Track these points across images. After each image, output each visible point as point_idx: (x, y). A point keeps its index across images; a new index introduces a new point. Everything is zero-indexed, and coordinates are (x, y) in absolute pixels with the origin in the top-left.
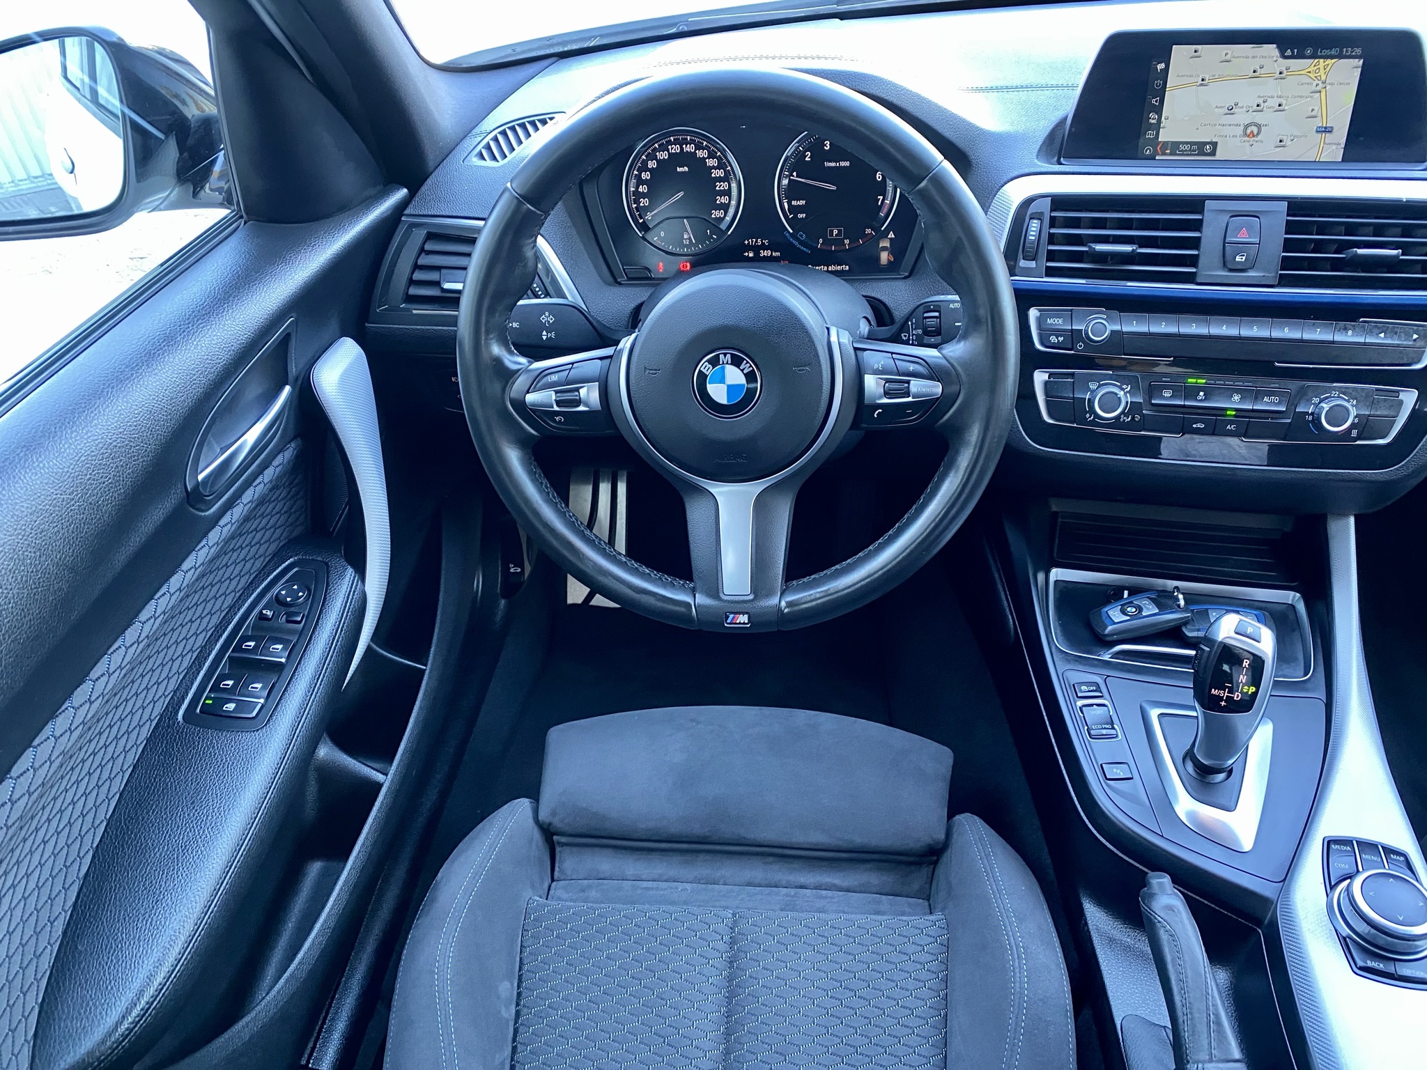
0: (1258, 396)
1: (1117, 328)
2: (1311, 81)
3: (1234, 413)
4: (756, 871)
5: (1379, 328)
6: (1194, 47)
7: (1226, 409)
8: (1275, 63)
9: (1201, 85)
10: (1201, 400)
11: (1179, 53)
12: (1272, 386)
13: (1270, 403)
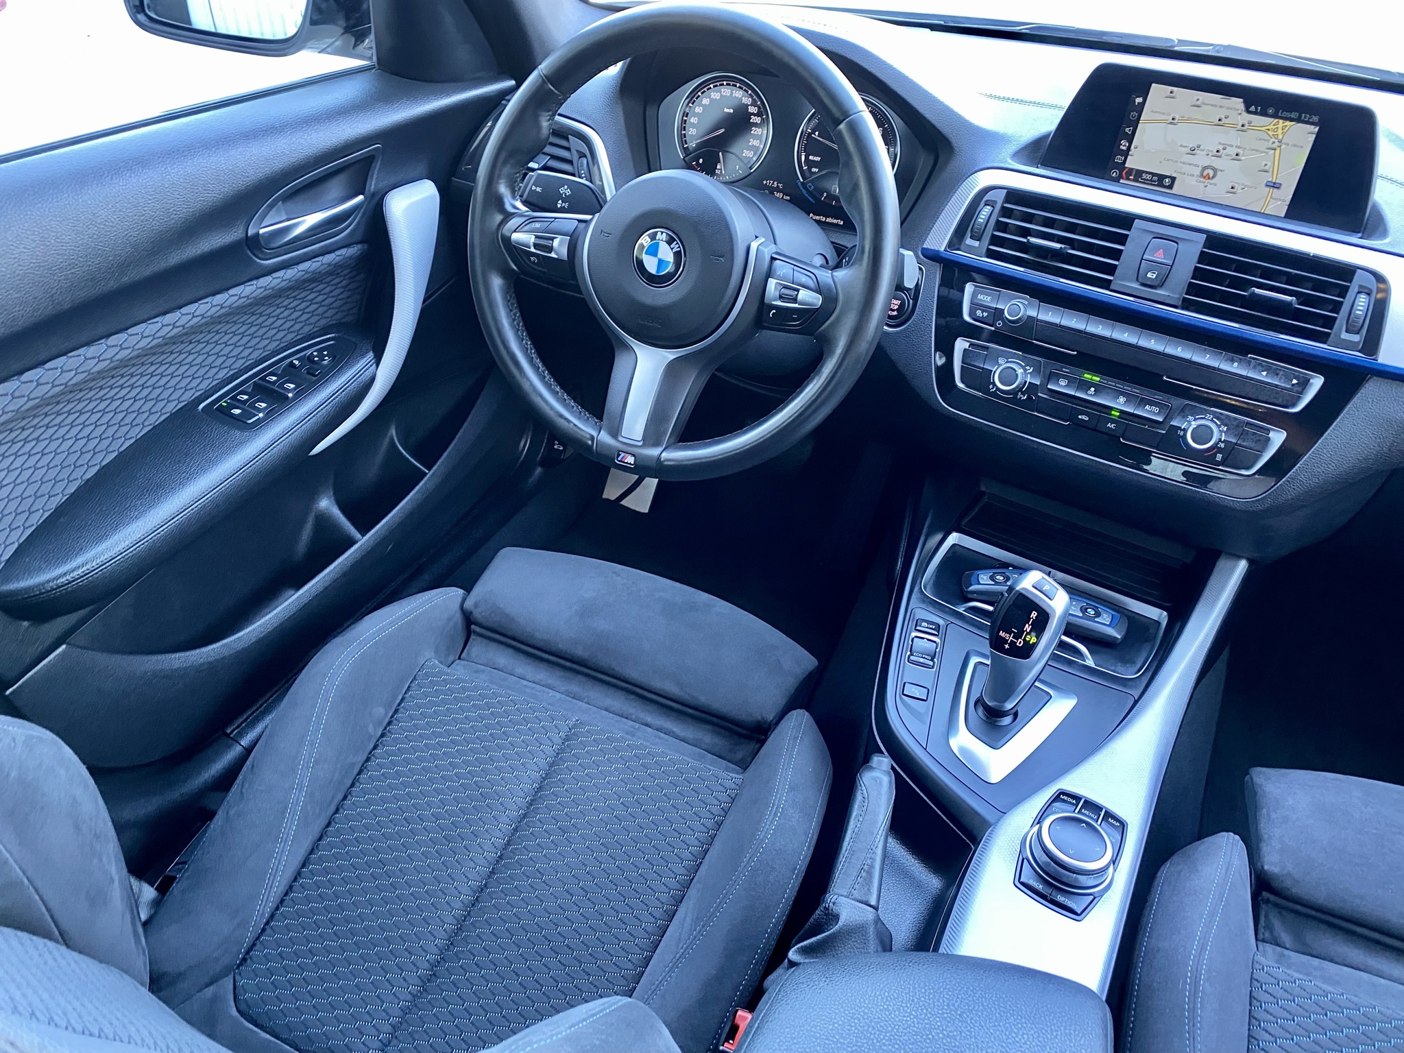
0: (1143, 402)
1: (1033, 313)
2: (1269, 138)
3: (1117, 413)
4: (616, 701)
5: (1263, 366)
6: (1171, 88)
7: (1111, 408)
8: (1239, 117)
9: (1171, 123)
10: (1090, 395)
11: (1157, 91)
12: (1156, 397)
13: (1149, 412)
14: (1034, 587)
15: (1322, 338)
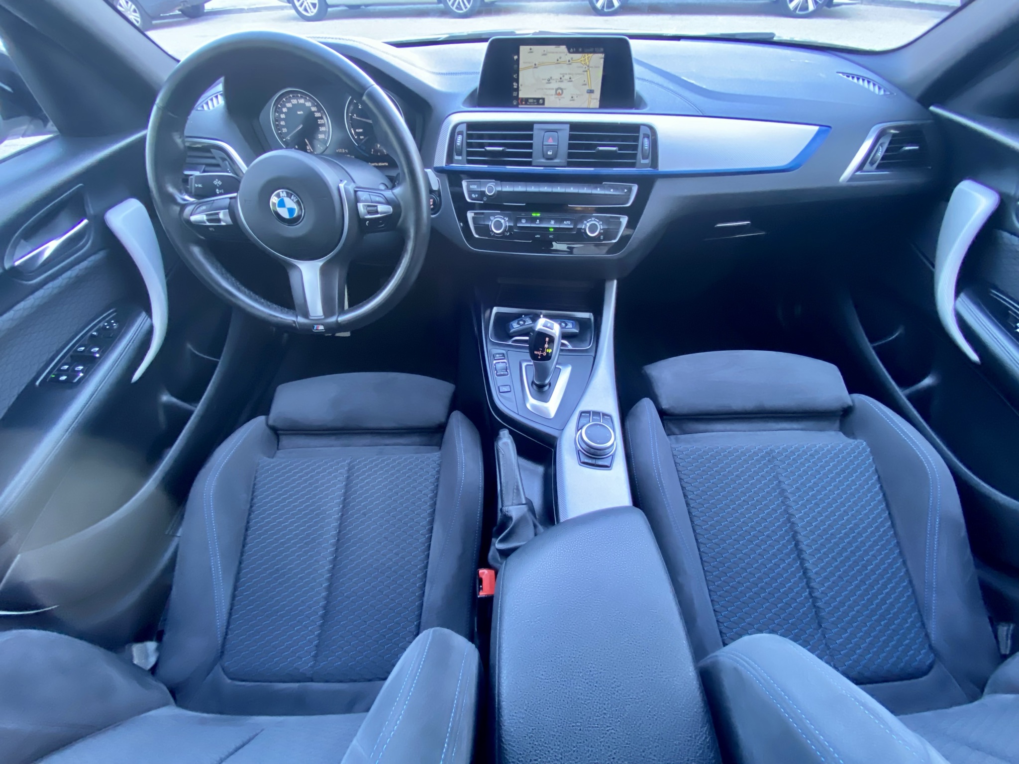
0: (562, 221)
1: (499, 189)
2: (583, 65)
3: (552, 230)
5: (611, 187)
6: (529, 47)
7: (548, 228)
8: (566, 56)
9: (535, 68)
10: (537, 224)
11: (523, 50)
12: (567, 216)
13: (567, 224)
14: (544, 326)
15: (633, 165)
